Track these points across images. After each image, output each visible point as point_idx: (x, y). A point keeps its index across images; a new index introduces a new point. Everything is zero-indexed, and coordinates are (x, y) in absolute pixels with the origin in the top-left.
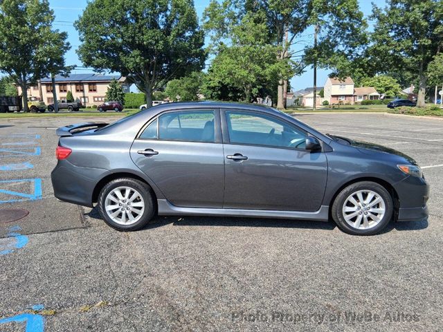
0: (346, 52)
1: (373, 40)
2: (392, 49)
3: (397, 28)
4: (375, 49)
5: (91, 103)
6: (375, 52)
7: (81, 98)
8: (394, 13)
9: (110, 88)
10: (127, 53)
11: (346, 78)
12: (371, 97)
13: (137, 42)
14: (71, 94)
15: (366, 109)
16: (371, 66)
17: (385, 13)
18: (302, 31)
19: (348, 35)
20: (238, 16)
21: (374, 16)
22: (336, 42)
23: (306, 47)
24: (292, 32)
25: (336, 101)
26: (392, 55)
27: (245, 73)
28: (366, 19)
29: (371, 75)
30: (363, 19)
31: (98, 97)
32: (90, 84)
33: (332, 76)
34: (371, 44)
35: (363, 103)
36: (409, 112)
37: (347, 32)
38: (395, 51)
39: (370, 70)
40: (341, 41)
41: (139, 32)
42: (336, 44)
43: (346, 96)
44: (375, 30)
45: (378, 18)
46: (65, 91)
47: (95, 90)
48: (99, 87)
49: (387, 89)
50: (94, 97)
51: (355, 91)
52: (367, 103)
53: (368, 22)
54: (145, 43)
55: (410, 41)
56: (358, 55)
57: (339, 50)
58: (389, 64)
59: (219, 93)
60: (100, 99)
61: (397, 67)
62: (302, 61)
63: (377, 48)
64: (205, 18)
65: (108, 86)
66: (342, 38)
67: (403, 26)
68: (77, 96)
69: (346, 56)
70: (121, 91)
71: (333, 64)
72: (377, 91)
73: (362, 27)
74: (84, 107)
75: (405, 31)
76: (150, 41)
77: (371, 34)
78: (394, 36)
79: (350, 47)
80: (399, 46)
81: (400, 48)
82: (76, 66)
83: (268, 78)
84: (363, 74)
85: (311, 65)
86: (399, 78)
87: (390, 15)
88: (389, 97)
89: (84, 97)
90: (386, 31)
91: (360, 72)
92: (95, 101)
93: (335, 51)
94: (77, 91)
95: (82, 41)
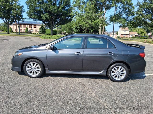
0: (126, 18)
1: (137, 14)
2: (143, 18)
3: (146, 10)
4: (137, 17)
5: (34, 32)
6: (137, 18)
7: (31, 30)
8: (145, 4)
9: (41, 27)
10: (43, 14)
11: (125, 28)
12: (135, 36)
13: (47, 10)
14: (27, 28)
15: (133, 40)
16: (135, 24)
17: (142, 4)
18: (109, 9)
19: (127, 12)
20: (86, 3)
21: (137, 5)
22: (122, 14)
23: (111, 15)
24: (106, 10)
25: (122, 36)
26: (144, 20)
27: (84, 23)
28: (134, 6)
29: (135, 27)
30: (133, 6)
31: (37, 30)
32: (34, 25)
33: (120, 27)
34: (135, 16)
35: (132, 38)
36: (148, 42)
37: (127, 11)
38: (144, 19)
39: (135, 25)
40: (124, 14)
41: (48, 6)
42: (122, 15)
43: (126, 35)
44: (138, 10)
45: (139, 6)
46: (25, 27)
47: (36, 28)
48: (37, 26)
49: (142, 33)
50: (35, 30)
51: (129, 33)
52: (134, 38)
53: (135, 7)
54: (50, 10)
55: (151, 15)
56: (130, 19)
57: (123, 17)
58: (142, 23)
59: (79, 31)
60: (37, 31)
61: (145, 25)
62: (109, 21)
63: (138, 17)
64: (73, 3)
65: (40, 26)
66: (125, 13)
67: (148, 9)
68: (29, 29)
69: (126, 19)
70: (44, 28)
71: (121, 22)
72: (138, 33)
73: (132, 9)
74: (31, 33)
75: (149, 11)
76: (52, 9)
77: (136, 12)
78: (145, 13)
79: (128, 16)
80: (146, 17)
81: (146, 18)
82: (26, 18)
83: (94, 26)
84: (132, 26)
85: (112, 22)
86: (146, 30)
87: (144, 4)
88: (142, 36)
89: (32, 30)
90: (142, 11)
91: (131, 25)
92: (35, 31)
93: (122, 17)
94: (30, 27)
95: (28, 9)
